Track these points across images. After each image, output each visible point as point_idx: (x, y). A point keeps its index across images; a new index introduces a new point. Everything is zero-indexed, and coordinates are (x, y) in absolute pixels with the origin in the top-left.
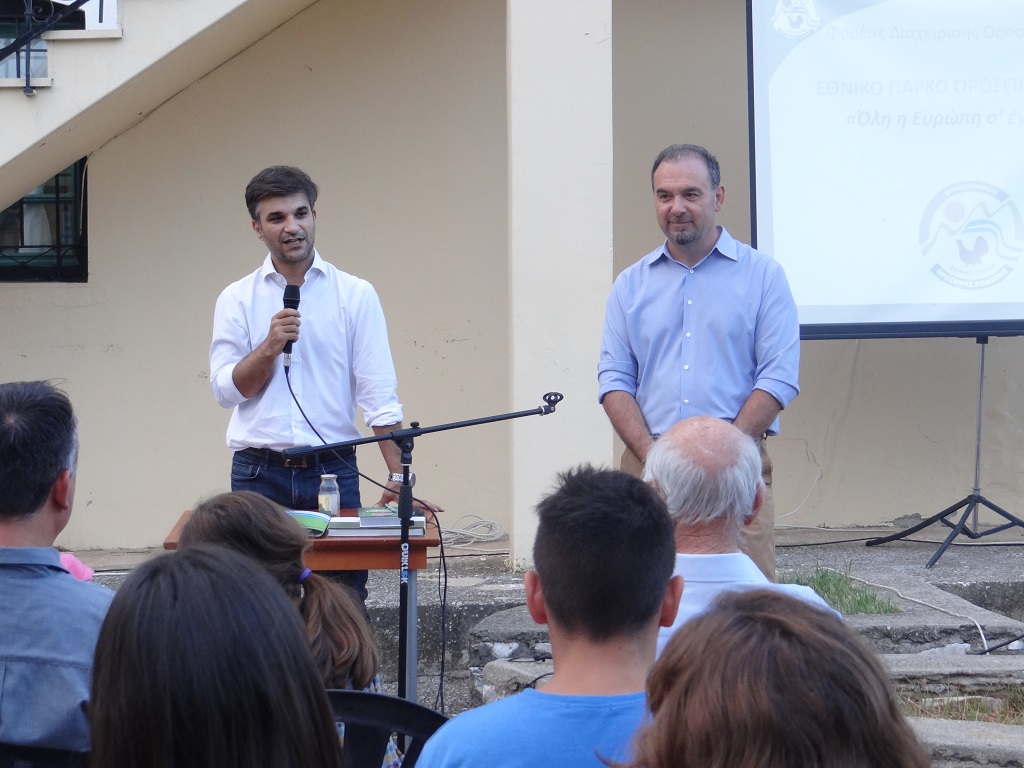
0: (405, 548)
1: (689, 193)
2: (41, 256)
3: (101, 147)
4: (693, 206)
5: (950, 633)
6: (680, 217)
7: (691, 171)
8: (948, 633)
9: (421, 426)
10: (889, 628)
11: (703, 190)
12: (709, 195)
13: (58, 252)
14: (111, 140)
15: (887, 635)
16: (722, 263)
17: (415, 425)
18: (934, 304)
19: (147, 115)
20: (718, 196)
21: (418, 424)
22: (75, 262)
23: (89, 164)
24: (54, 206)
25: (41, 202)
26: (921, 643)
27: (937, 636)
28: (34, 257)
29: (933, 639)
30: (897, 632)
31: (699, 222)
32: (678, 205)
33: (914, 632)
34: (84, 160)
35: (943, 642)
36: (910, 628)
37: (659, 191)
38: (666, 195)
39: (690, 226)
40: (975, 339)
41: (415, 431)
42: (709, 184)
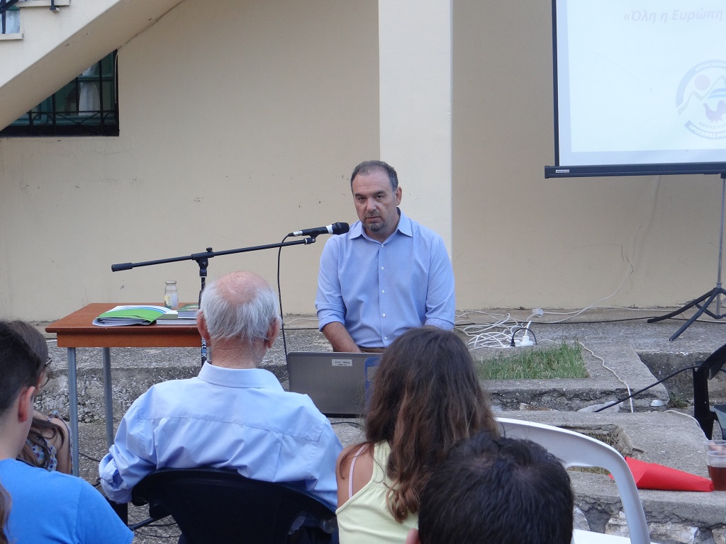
1: (378, 195)
2: (91, 118)
3: (126, 43)
5: (608, 394)
6: (372, 212)
7: (377, 179)
8: (607, 394)
9: (214, 251)
10: (564, 390)
11: (387, 193)
12: (390, 195)
13: (102, 115)
14: (133, 38)
15: (562, 394)
16: (404, 240)
17: (209, 250)
18: (687, 150)
19: (157, 20)
20: (397, 195)
21: (211, 249)
22: (113, 121)
23: (119, 54)
24: (98, 83)
25: (93, 81)
26: (588, 400)
27: (599, 395)
28: (86, 118)
29: (596, 398)
30: (569, 392)
31: (384, 217)
32: (371, 204)
33: (582, 393)
34: (116, 51)
35: (603, 400)
36: (580, 390)
37: (357, 195)
38: (362, 198)
39: (378, 219)
40: (720, 175)
41: (210, 254)
42: (390, 188)
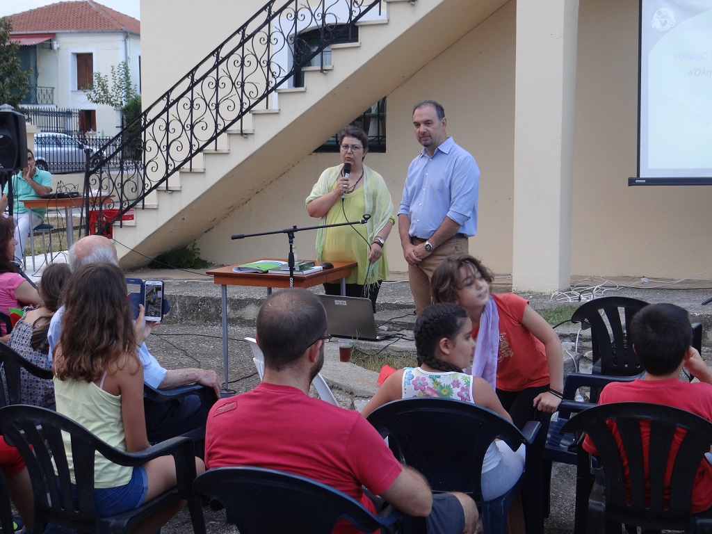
0: (291, 280)
1: (427, 123)
3: (393, 92)
4: (430, 129)
6: (424, 134)
7: (428, 112)
9: (298, 228)
11: (434, 121)
12: (437, 122)
13: (378, 138)
14: (396, 88)
16: (443, 156)
17: (295, 227)
19: (410, 77)
20: (443, 123)
23: (388, 100)
31: (433, 136)
32: (423, 128)
34: (385, 98)
37: (414, 123)
38: (418, 124)
39: (429, 138)
41: (295, 230)
42: (437, 118)
